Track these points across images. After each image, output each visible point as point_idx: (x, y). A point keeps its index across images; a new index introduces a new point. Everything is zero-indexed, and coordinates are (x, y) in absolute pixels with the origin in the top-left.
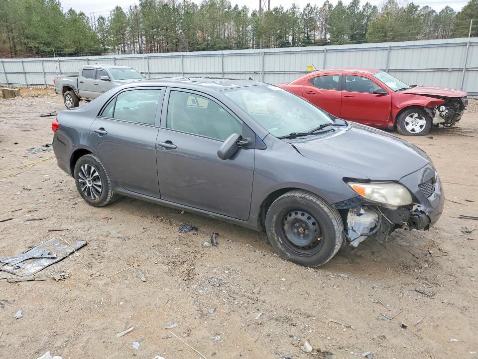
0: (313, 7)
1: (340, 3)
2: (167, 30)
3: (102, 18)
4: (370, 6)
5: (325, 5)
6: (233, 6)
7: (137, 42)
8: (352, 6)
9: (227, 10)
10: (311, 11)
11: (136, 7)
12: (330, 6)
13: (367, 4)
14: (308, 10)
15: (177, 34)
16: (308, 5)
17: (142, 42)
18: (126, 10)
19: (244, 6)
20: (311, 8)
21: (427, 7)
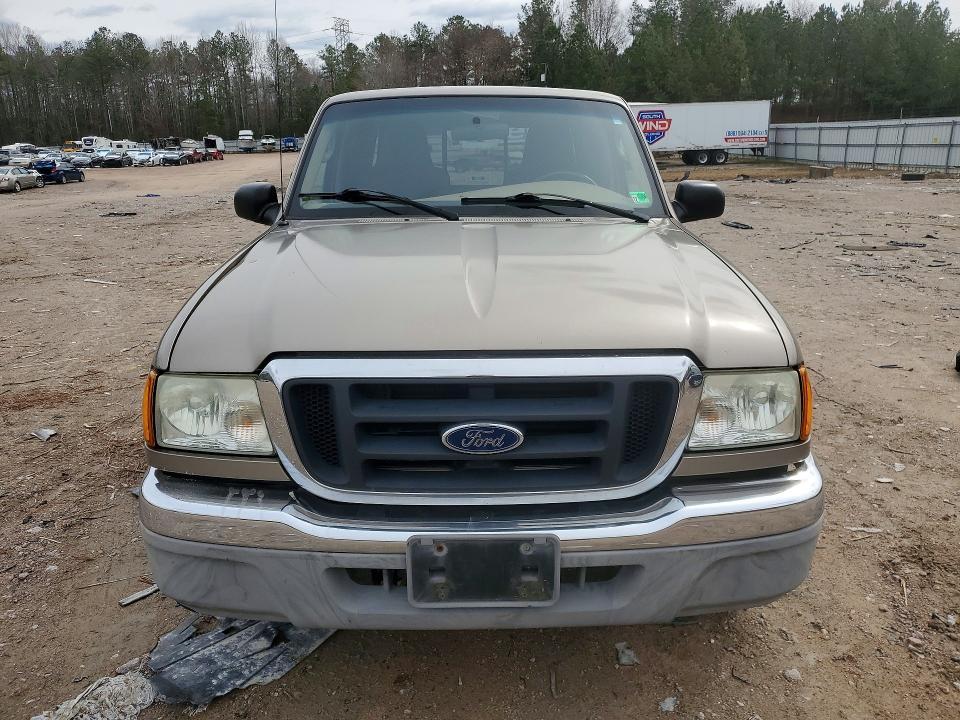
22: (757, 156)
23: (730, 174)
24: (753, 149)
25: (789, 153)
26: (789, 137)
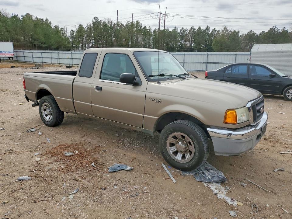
0: (185, 29)
1: (200, 28)
2: (106, 37)
3: (73, 31)
4: (216, 30)
5: (191, 28)
6: (143, 26)
7: (89, 43)
8: (206, 30)
9: (139, 28)
10: (184, 31)
11: (90, 25)
12: (195, 29)
13: (214, 29)
14: (182, 31)
15: (112, 40)
16: (182, 28)
17: (92, 43)
18: (85, 26)
19: (149, 27)
20: (184, 30)
21: (252, 31)
22: (11, 60)
23: (7, 66)
24: (9, 58)
25: (22, 59)
26: (21, 54)
